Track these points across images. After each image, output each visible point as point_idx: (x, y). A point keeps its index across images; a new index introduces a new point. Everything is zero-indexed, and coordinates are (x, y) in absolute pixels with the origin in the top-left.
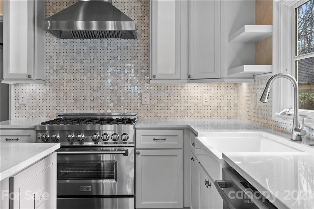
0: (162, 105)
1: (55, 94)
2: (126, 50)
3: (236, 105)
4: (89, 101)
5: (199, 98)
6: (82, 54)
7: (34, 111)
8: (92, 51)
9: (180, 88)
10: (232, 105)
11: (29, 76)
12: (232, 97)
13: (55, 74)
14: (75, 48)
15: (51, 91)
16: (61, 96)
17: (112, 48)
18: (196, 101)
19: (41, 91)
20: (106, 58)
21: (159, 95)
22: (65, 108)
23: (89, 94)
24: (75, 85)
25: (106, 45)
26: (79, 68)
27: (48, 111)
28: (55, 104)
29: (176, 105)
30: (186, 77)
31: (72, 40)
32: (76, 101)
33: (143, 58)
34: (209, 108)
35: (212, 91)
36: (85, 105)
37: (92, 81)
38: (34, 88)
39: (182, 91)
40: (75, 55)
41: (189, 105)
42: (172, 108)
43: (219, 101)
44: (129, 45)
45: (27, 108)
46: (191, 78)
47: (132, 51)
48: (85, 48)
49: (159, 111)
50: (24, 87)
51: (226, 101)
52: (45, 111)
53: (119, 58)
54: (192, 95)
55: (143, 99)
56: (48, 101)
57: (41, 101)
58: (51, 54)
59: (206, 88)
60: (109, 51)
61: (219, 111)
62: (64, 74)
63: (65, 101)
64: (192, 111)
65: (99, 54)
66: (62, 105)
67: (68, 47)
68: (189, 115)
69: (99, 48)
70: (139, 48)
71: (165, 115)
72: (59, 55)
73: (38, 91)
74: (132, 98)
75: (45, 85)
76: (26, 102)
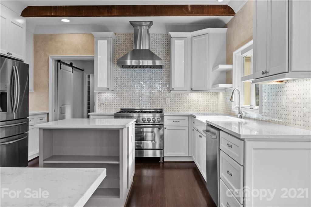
0: (177, 104)
1: (119, 98)
2: (157, 75)
3: (217, 104)
4: (137, 102)
5: (197, 101)
6: (133, 77)
7: (108, 107)
8: (139, 75)
9: (186, 95)
10: (215, 104)
11: (108, 89)
12: (215, 101)
13: (119, 88)
14: (130, 73)
15: (117, 97)
16: (123, 99)
17: (150, 73)
18: (195, 102)
20: (146, 79)
21: (175, 99)
22: (124, 106)
23: (137, 98)
24: (129, 93)
25: (146, 72)
26: (132, 84)
27: (116, 107)
28: (119, 104)
29: (184, 104)
30: (190, 89)
31: (128, 69)
32: (130, 102)
33: (166, 79)
34: (202, 106)
35: (204, 97)
36: (135, 104)
38: (108, 95)
39: (188, 97)
40: (130, 77)
41: (191, 104)
42: (182, 106)
43: (208, 102)
44: (159, 71)
45: (105, 105)
47: (161, 75)
48: (135, 73)
49: (175, 108)
50: (103, 95)
51: (211, 103)
52: (114, 107)
53: (153, 79)
54: (193, 99)
55: (166, 101)
56: (115, 102)
57: (112, 102)
58: (117, 77)
59: (201, 95)
60: (148, 75)
61: (208, 108)
62: (124, 88)
63: (124, 102)
64: (193, 108)
65: (142, 77)
66: (123, 104)
67: (126, 73)
68: (191, 110)
69: (142, 73)
70: (164, 73)
71: (178, 110)
72: (121, 77)
73: (110, 96)
74: (160, 100)
75: (114, 93)
76: (104, 102)
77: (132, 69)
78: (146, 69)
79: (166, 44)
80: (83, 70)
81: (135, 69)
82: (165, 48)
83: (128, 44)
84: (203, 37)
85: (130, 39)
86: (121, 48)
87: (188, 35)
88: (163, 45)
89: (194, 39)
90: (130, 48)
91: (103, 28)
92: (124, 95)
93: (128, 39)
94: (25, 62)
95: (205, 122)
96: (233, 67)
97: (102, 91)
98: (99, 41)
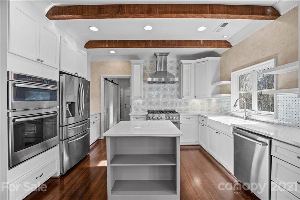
0: (184, 106)
2: (171, 88)
3: (209, 106)
5: (196, 104)
6: (156, 89)
7: (139, 109)
8: (159, 88)
9: (190, 100)
11: (141, 97)
12: (208, 104)
13: (146, 96)
14: (153, 87)
15: (145, 102)
16: (149, 103)
17: (166, 87)
18: (195, 105)
19: (142, 102)
20: (164, 90)
21: (182, 103)
22: (150, 108)
23: (158, 103)
25: (164, 86)
27: (144, 109)
29: (188, 106)
30: (194, 97)
32: (154, 105)
33: (177, 90)
34: (200, 107)
35: (201, 102)
37: (159, 98)
39: (190, 102)
41: (193, 106)
42: (187, 108)
43: (203, 105)
44: (172, 85)
45: (137, 108)
46: (196, 97)
47: (173, 88)
49: (183, 109)
50: (136, 101)
51: (205, 105)
52: (143, 109)
53: (169, 90)
54: (194, 103)
55: (177, 104)
58: (145, 89)
59: (199, 100)
60: (165, 88)
61: (203, 109)
64: (194, 109)
65: (161, 89)
66: (149, 106)
69: (162, 87)
70: (175, 87)
72: (148, 89)
73: (141, 102)
74: (173, 104)
75: (143, 100)
76: (137, 106)
79: (177, 68)
80: (118, 85)
82: (176, 70)
83: (152, 68)
84: (205, 63)
85: (153, 65)
86: (147, 70)
87: (193, 61)
88: (175, 68)
89: (197, 65)
90: (153, 70)
91: (135, 57)
92: (150, 101)
93: (152, 64)
94: (86, 80)
95: (231, 125)
96: (231, 82)
97: (137, 98)
98: (134, 66)
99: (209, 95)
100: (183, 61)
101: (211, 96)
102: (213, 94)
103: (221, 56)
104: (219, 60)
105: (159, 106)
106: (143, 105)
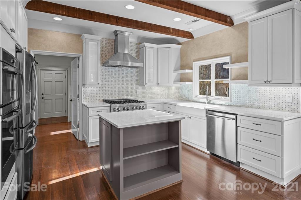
0: (144, 94)
1: (102, 91)
2: (131, 73)
3: (168, 94)
4: (116, 94)
5: (156, 92)
6: (113, 74)
8: (118, 72)
9: (150, 88)
10: (166, 94)
11: (99, 84)
12: (166, 91)
14: (111, 71)
15: (100, 90)
16: (105, 92)
17: (126, 72)
19: (96, 90)
20: (123, 75)
21: (143, 91)
22: (106, 97)
23: (116, 91)
24: (111, 87)
25: (123, 70)
26: (112, 80)
27: (99, 99)
28: (102, 96)
29: (149, 94)
30: (157, 84)
31: (109, 67)
32: (111, 94)
33: (137, 76)
34: (159, 95)
36: (115, 95)
37: (118, 85)
38: (92, 88)
39: (151, 89)
40: (111, 74)
41: (153, 94)
43: (162, 93)
44: (132, 70)
45: (89, 97)
46: (159, 84)
47: (133, 73)
48: (115, 71)
49: (143, 97)
50: (87, 88)
52: (97, 99)
53: (128, 76)
54: (154, 90)
55: (137, 92)
56: (99, 94)
57: (96, 94)
60: (124, 73)
61: (162, 96)
62: (106, 82)
63: (106, 94)
65: (120, 74)
67: (108, 71)
68: (153, 98)
69: (120, 71)
70: (136, 72)
71: (145, 98)
72: (103, 74)
73: (94, 90)
74: (133, 92)
76: (89, 95)
77: (112, 68)
78: (123, 68)
79: (137, 51)
80: (37, 63)
81: (115, 68)
82: (136, 53)
83: (109, 47)
84: (167, 49)
85: (111, 43)
86: (103, 50)
87: (156, 46)
89: (160, 50)
90: (111, 50)
91: (89, 31)
92: (106, 88)
93: (109, 43)
95: (203, 109)
96: (193, 71)
97: (91, 85)
98: (90, 42)
99: (172, 83)
100: (146, 44)
101: (174, 84)
102: (175, 82)
103: (181, 45)
104: (180, 48)
105: (118, 95)
106: (97, 94)
